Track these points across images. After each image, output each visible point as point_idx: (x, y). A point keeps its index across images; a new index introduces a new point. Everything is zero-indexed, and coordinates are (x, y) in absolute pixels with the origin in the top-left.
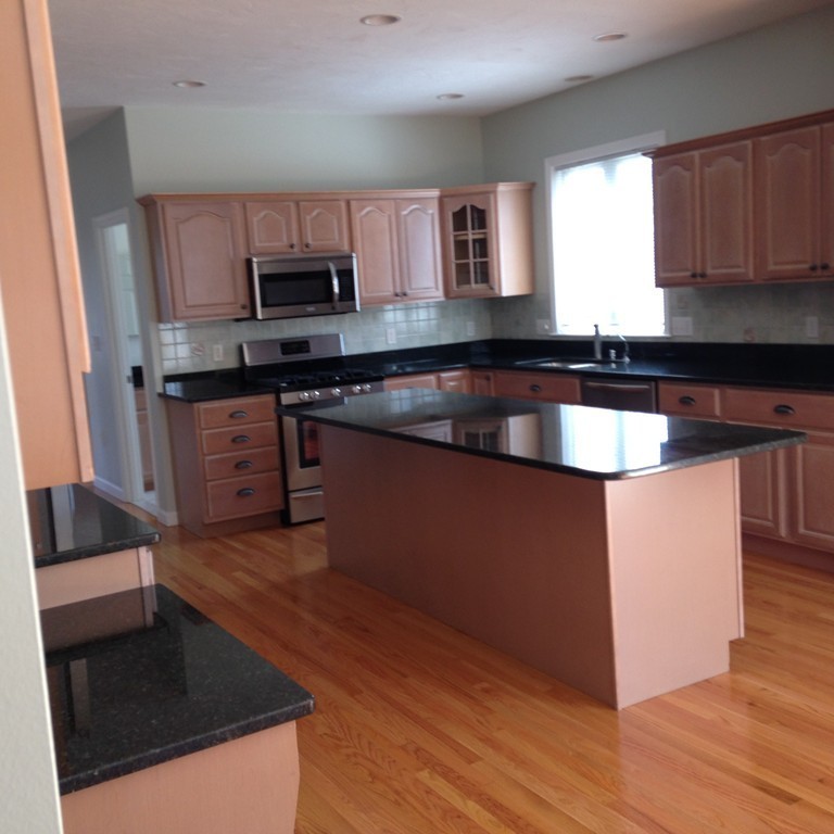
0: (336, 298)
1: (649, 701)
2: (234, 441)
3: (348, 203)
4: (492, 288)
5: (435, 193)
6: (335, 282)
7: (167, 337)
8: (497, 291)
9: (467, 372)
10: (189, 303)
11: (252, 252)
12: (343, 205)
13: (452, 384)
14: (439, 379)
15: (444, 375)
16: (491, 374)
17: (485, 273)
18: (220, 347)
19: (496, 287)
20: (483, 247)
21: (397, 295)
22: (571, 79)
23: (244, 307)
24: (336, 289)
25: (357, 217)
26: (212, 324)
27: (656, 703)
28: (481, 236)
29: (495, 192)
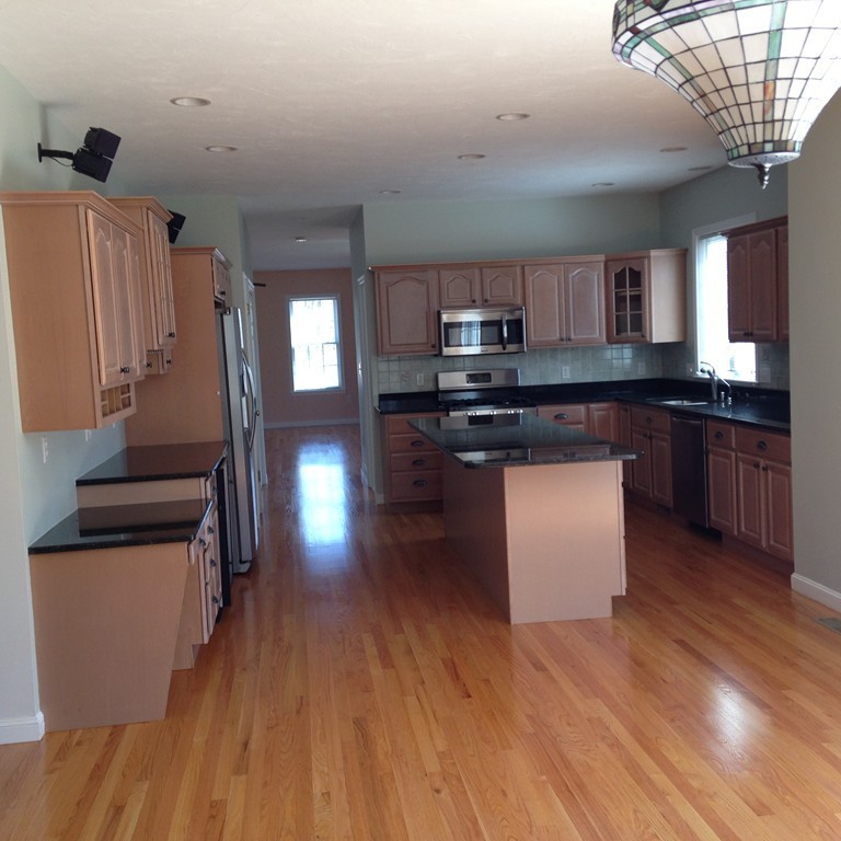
0: (506, 340)
1: (538, 624)
2: (412, 444)
3: (523, 267)
4: (643, 336)
5: (602, 258)
6: (505, 329)
7: (383, 367)
8: (648, 339)
9: (615, 404)
10: (393, 343)
11: (443, 305)
12: (518, 270)
13: (599, 413)
14: (588, 409)
15: (592, 406)
16: (628, 407)
17: (639, 323)
18: (422, 375)
19: (648, 335)
20: (638, 301)
21: (562, 340)
22: (690, 170)
23: (433, 346)
24: (506, 335)
25: (529, 279)
26: (420, 358)
27: (541, 627)
28: (637, 293)
29: (649, 257)
